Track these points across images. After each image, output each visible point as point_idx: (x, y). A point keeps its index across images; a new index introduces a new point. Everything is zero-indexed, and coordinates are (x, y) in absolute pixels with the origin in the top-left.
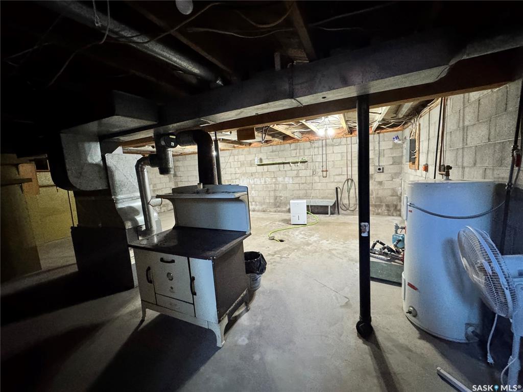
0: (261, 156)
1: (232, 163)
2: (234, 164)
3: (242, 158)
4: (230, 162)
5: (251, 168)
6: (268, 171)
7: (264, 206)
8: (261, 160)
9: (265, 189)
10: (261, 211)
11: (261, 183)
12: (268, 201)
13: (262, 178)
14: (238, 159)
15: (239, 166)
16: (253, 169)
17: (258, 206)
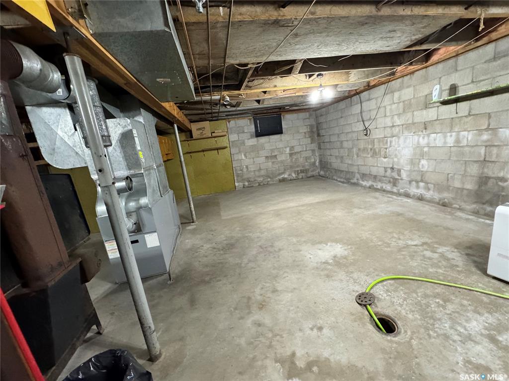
0: (454, 79)
1: (388, 108)
2: (391, 109)
3: (407, 94)
4: (385, 107)
5: (424, 112)
6: (469, 115)
7: (446, 195)
8: (453, 89)
9: (455, 159)
10: (438, 204)
11: (445, 143)
12: (457, 184)
13: (450, 132)
14: (400, 98)
15: (401, 111)
16: (431, 114)
17: (431, 192)
